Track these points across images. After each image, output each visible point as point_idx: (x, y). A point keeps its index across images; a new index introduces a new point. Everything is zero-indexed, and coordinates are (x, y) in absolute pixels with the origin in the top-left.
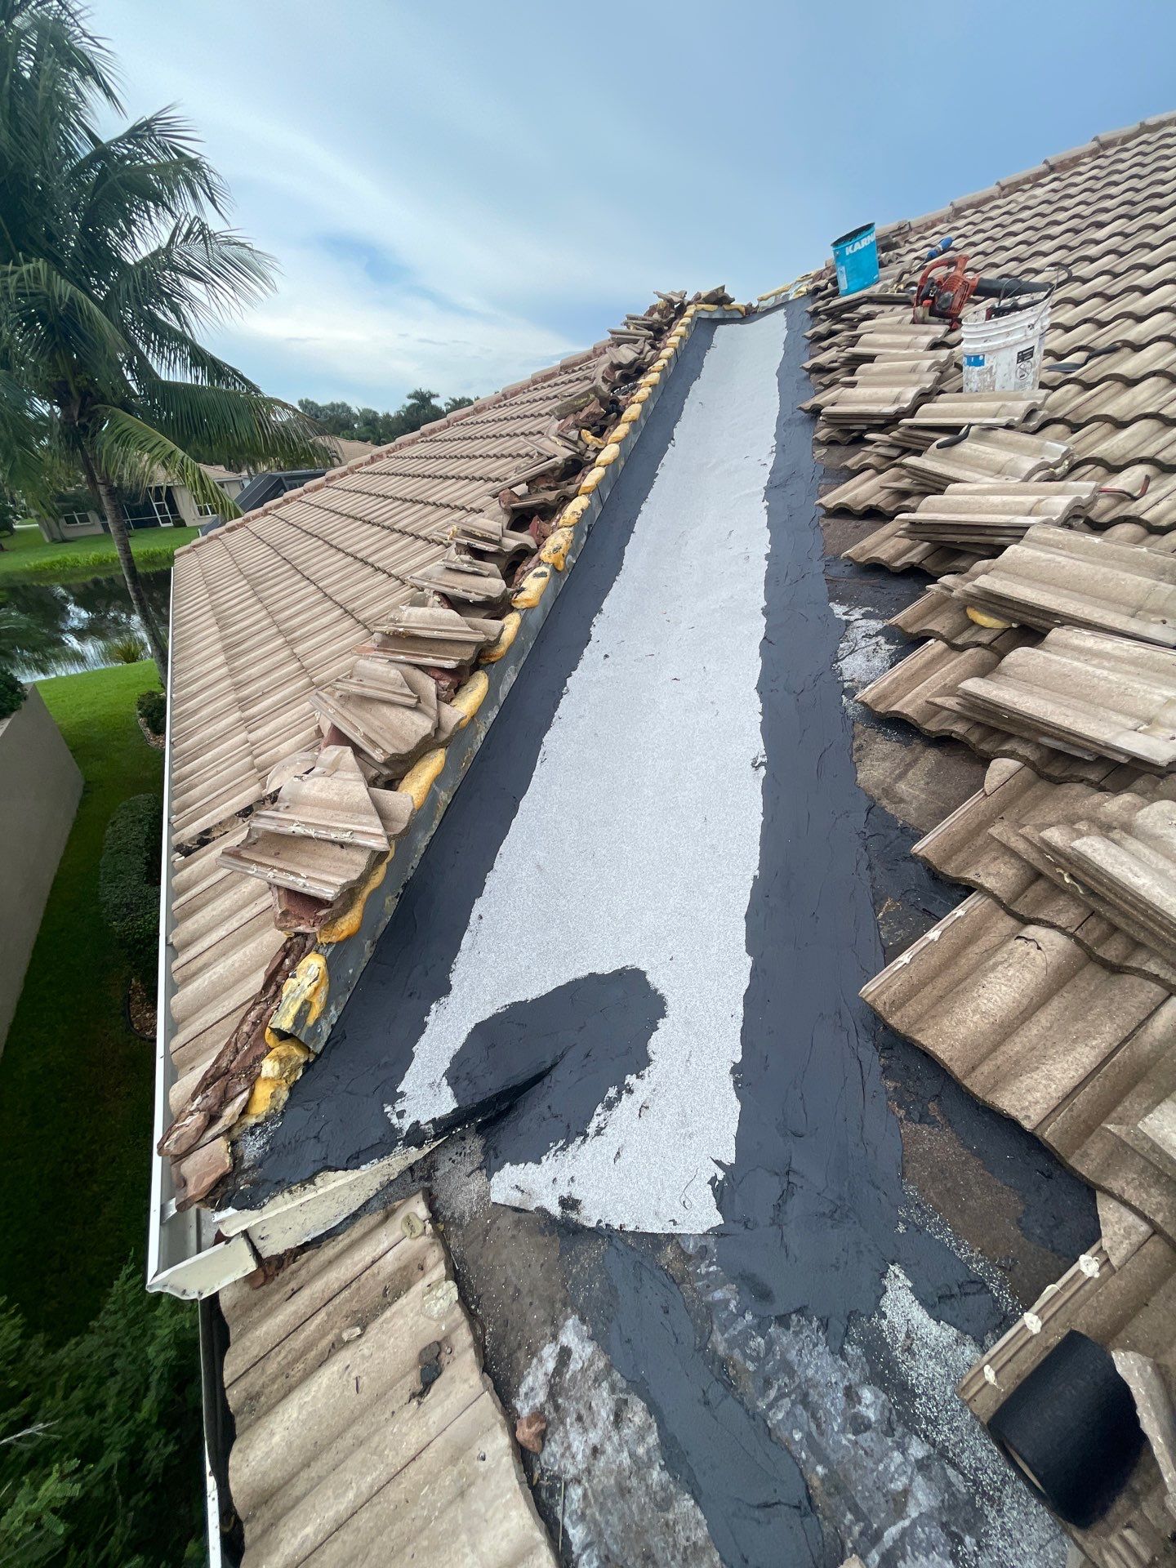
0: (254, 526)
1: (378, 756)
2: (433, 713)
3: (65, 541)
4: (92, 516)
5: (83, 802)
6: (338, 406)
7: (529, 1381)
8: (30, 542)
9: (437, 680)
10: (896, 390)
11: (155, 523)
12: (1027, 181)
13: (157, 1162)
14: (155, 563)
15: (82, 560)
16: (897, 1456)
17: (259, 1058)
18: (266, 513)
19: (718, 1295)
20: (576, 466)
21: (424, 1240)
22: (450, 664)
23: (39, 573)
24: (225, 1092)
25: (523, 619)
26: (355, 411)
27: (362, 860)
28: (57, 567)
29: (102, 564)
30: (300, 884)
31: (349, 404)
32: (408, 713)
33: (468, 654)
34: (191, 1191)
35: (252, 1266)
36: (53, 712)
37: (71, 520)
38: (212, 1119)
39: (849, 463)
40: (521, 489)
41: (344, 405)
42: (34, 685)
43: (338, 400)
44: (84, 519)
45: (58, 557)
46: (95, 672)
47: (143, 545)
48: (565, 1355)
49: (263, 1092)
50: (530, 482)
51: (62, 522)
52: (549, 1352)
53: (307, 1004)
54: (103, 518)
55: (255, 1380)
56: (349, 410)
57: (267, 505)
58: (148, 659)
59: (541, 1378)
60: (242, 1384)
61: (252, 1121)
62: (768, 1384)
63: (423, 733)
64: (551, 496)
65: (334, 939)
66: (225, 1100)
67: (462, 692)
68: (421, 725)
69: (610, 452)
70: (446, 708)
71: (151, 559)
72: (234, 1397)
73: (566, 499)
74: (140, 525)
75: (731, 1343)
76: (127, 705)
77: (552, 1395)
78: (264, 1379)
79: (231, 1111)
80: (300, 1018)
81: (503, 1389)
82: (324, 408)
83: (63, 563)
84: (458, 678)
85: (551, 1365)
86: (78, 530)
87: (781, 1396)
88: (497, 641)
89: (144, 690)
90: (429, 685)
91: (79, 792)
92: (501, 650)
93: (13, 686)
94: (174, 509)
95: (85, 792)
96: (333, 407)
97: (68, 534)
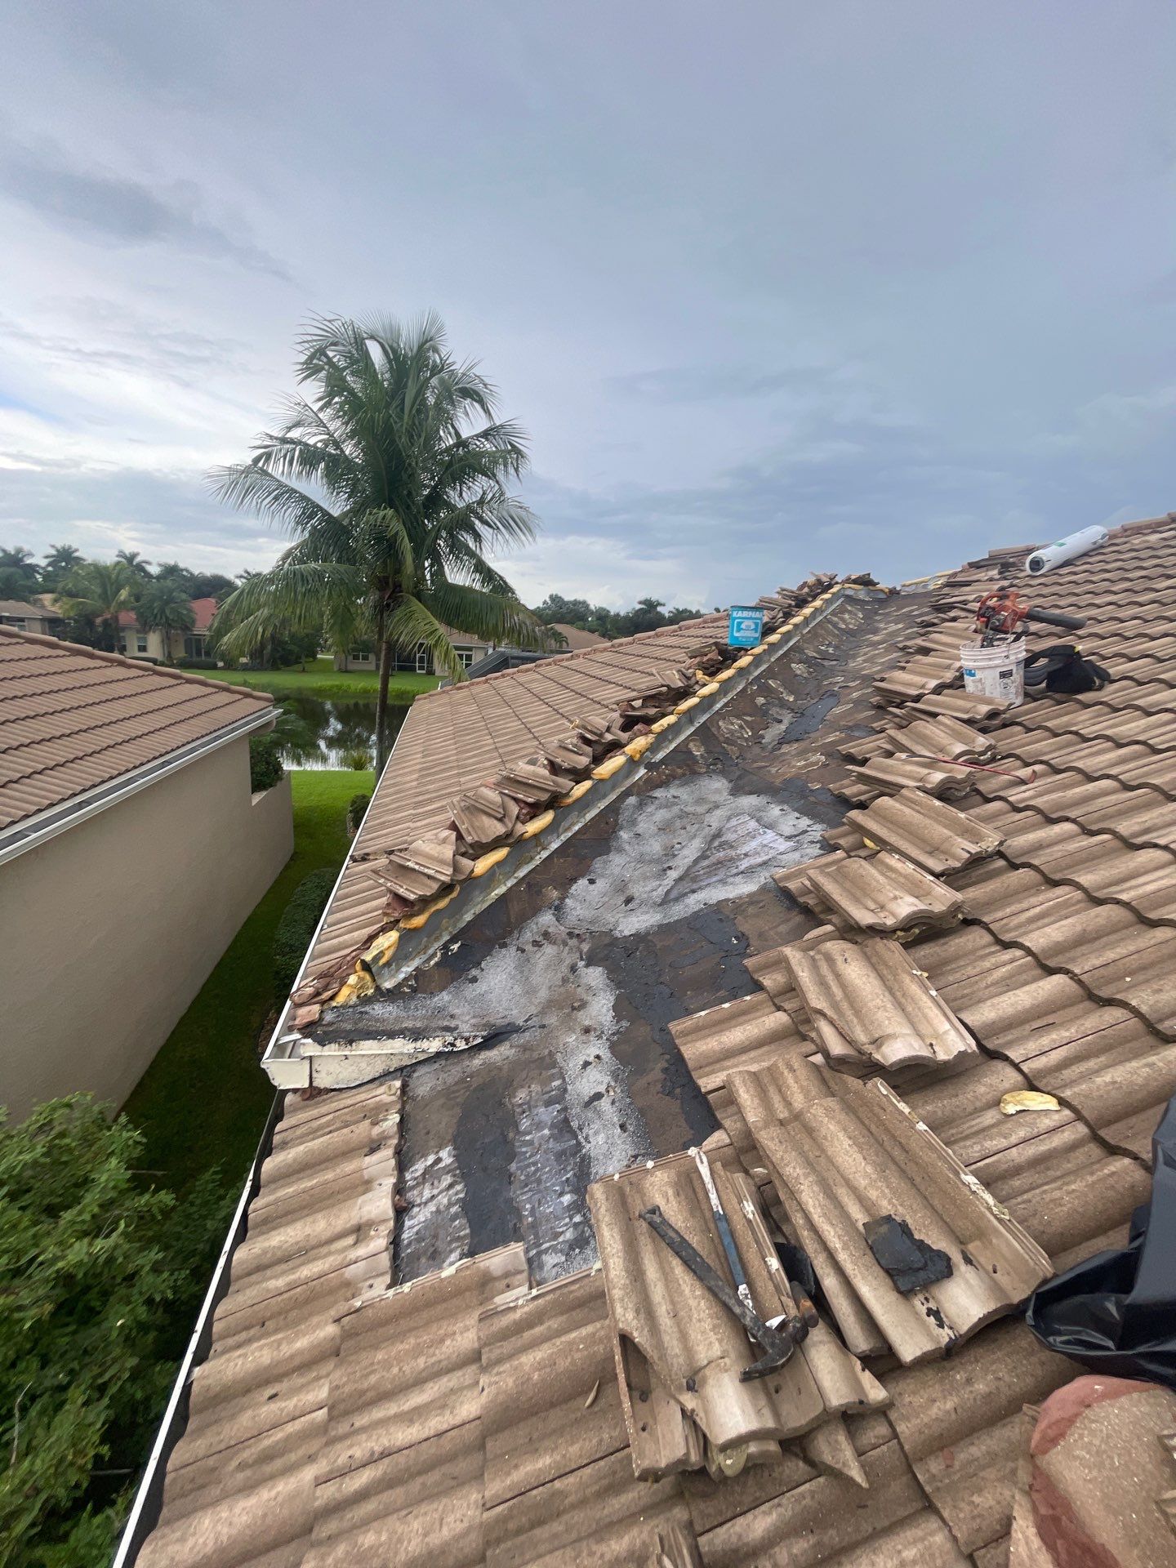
0: (476, 690)
1: (469, 839)
2: (510, 825)
3: (347, 671)
4: (372, 657)
5: (287, 867)
6: (580, 603)
7: (416, 1167)
8: (325, 668)
9: (521, 809)
10: (924, 680)
11: (413, 669)
12: (1148, 526)
13: (289, 1003)
14: (402, 699)
15: (353, 688)
16: (567, 1220)
17: (349, 975)
18: (486, 681)
19: (524, 1150)
20: (684, 693)
21: (394, 1098)
22: (530, 800)
23: (320, 692)
24: (328, 984)
25: (593, 786)
26: (592, 607)
27: (435, 886)
28: (335, 690)
29: (366, 692)
30: (401, 891)
31: (589, 602)
32: (495, 822)
33: (544, 797)
34: (297, 1022)
35: (306, 1085)
36: (294, 793)
37: (356, 658)
38: (318, 994)
39: (874, 725)
40: (638, 703)
41: (584, 602)
42: (290, 772)
43: (580, 598)
44: (365, 658)
45: (337, 683)
46: (329, 772)
47: (397, 684)
48: (439, 1160)
49: (345, 991)
50: (646, 699)
51: (351, 658)
52: (431, 1159)
53: (382, 953)
54: (378, 659)
55: (288, 1135)
56: (588, 606)
57: (489, 676)
58: (371, 769)
59: (423, 1166)
60: (283, 1134)
61: (334, 1004)
62: (526, 1185)
63: (498, 834)
64: (652, 711)
65: (408, 926)
66: (326, 988)
67: (535, 820)
68: (500, 829)
69: (713, 687)
70: (519, 825)
71: (401, 695)
72: (276, 1139)
73: (664, 715)
74: (402, 669)
75: (518, 1168)
76: (343, 799)
77: (424, 1174)
78: (293, 1136)
79: (326, 995)
80: (376, 958)
81: (402, 1167)
82: (568, 603)
83: (339, 687)
84: (535, 810)
85: (429, 1162)
86: (360, 665)
87: (530, 1190)
88: (567, 795)
89: (360, 792)
90: (514, 809)
91: (287, 859)
92: (570, 800)
93: (278, 768)
94: (430, 662)
95: (292, 859)
96: (575, 603)
97: (351, 667)
